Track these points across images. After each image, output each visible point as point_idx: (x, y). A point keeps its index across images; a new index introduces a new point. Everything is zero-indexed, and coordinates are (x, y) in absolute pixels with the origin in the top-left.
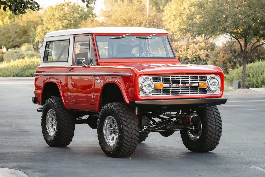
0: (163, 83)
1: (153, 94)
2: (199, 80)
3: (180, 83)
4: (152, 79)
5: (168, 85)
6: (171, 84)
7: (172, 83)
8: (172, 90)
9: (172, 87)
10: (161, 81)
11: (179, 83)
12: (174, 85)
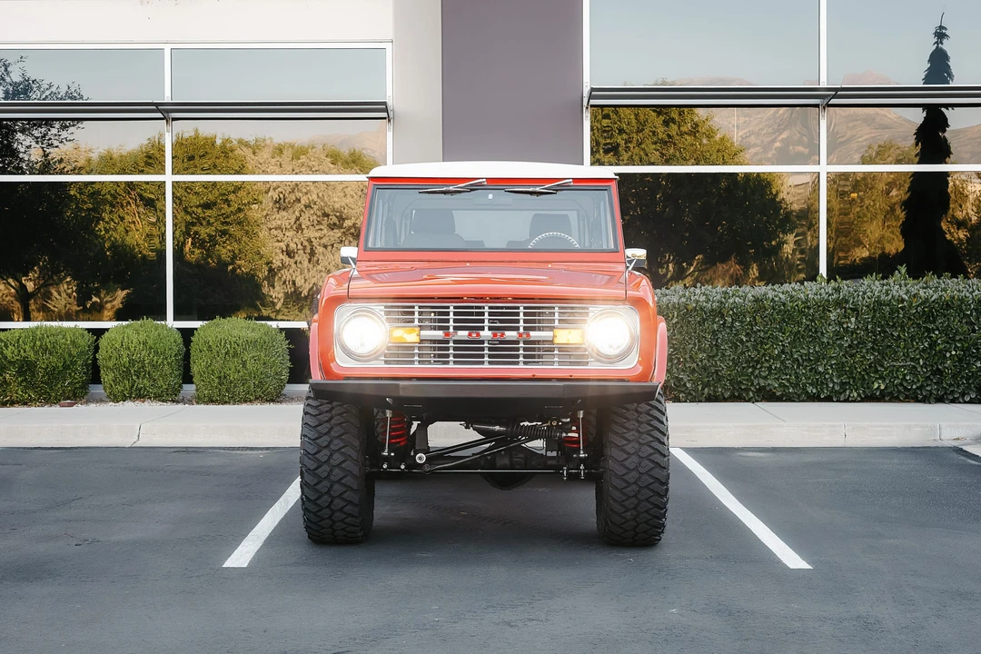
0: (420, 326)
1: (386, 362)
2: (557, 321)
3: (486, 328)
4: (383, 313)
5: (439, 334)
6: (451, 330)
7: (456, 328)
8: (455, 349)
9: (455, 342)
10: (416, 321)
11: (483, 329)
12: (463, 334)
